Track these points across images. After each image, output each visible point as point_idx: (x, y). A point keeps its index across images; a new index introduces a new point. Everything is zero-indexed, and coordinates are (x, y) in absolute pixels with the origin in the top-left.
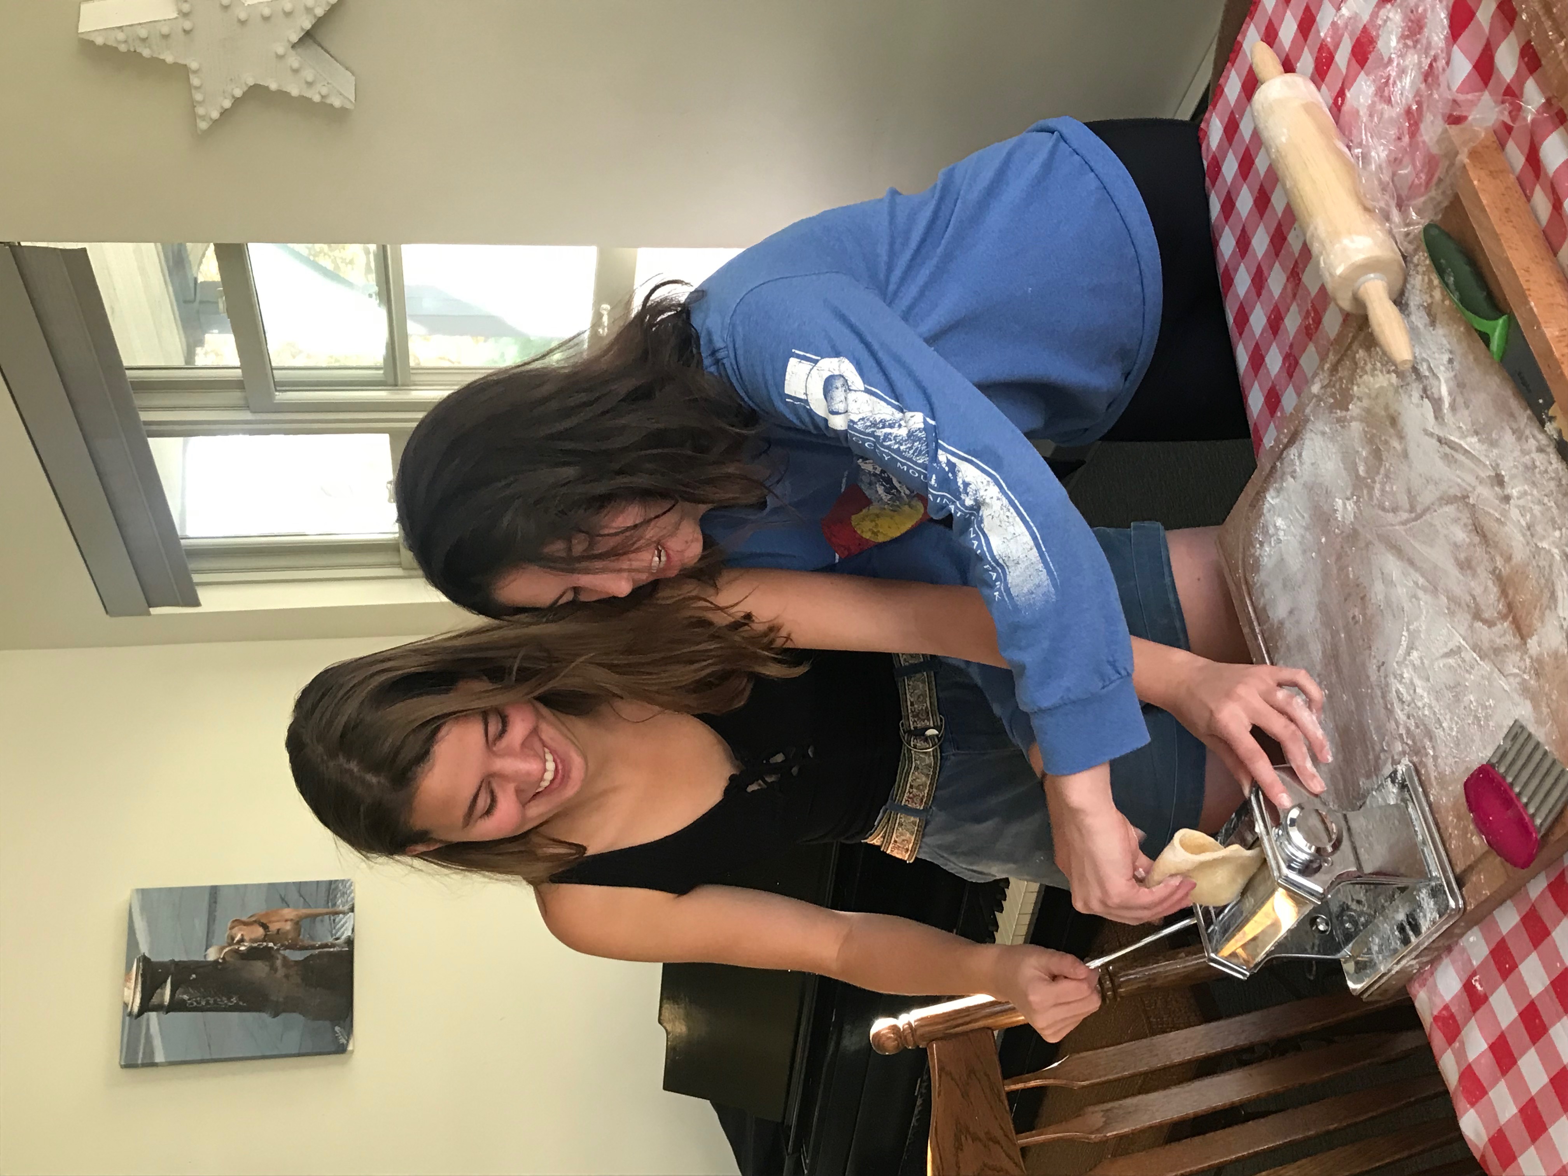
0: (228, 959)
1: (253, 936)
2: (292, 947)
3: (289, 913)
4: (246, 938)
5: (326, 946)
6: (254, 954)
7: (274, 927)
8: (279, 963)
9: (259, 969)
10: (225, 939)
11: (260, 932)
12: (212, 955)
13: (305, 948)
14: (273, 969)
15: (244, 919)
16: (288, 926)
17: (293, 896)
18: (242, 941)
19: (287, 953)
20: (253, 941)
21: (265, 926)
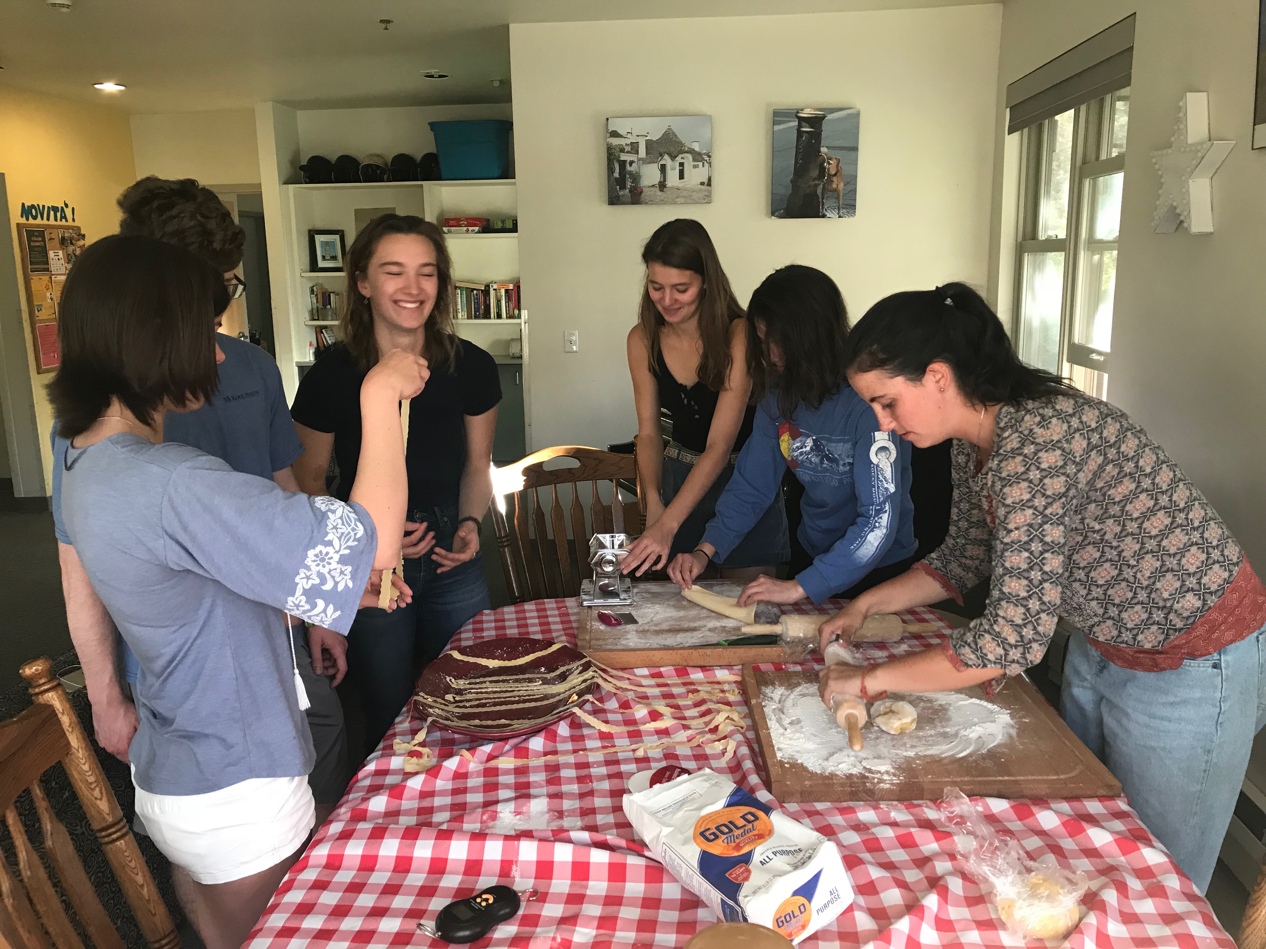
1: (831, 169)
2: (824, 188)
3: (841, 186)
4: (830, 166)
5: (823, 205)
7: (835, 179)
8: (817, 182)
9: (815, 173)
11: (833, 172)
12: (824, 150)
13: (823, 195)
15: (840, 165)
16: (834, 186)
18: (829, 164)
20: (829, 169)
21: (835, 175)
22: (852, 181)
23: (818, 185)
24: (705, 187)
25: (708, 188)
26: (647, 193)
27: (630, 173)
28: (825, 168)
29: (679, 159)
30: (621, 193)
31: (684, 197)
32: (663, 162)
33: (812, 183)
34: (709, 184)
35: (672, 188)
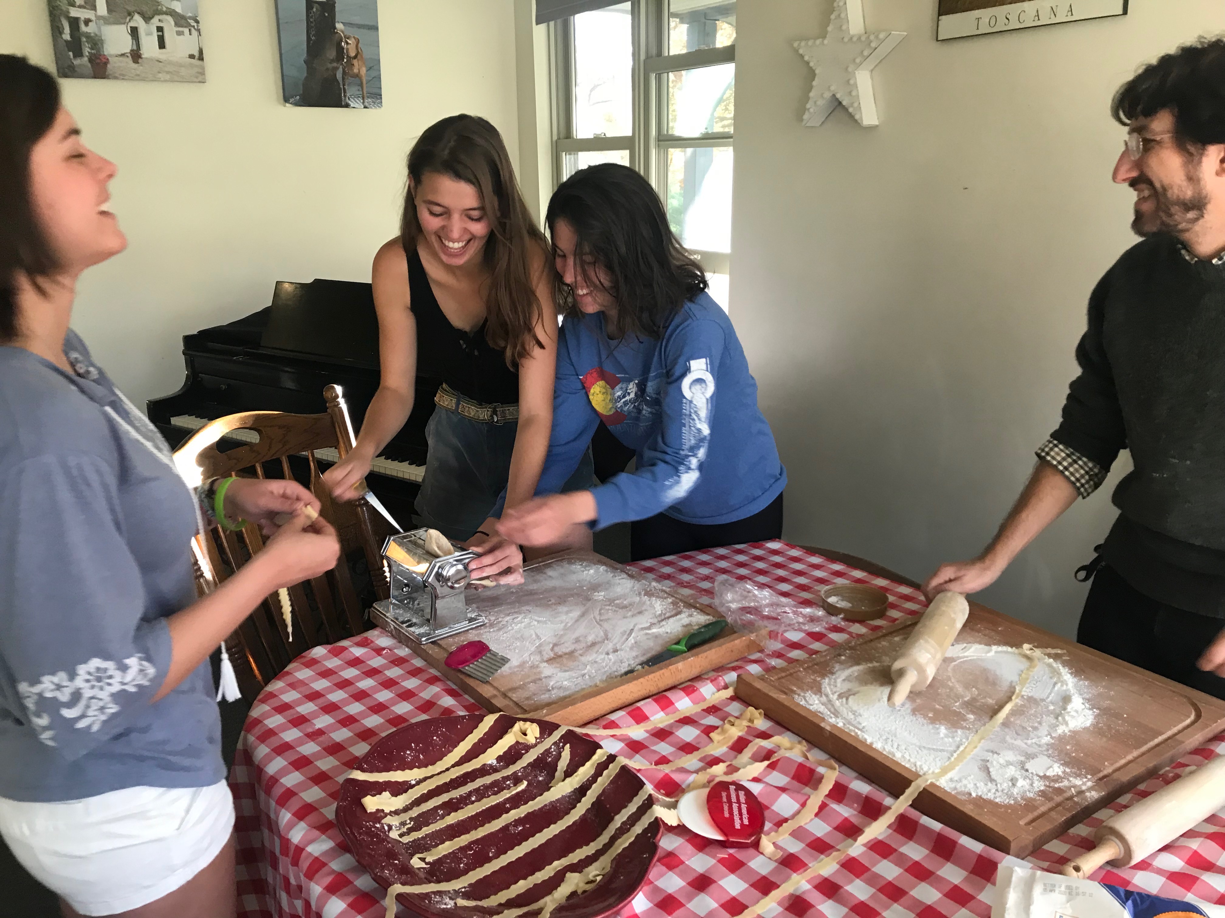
0: (337, 35)
1: (350, 50)
2: (344, 73)
3: (363, 71)
4: (349, 46)
5: (345, 92)
6: (340, 52)
7: (355, 62)
8: (335, 65)
9: (332, 54)
10: (347, 33)
11: (352, 54)
12: (339, 26)
13: (343, 79)
14: (332, 61)
15: (360, 45)
16: (356, 71)
17: (373, 73)
18: (347, 43)
19: (341, 69)
20: (347, 50)
21: (355, 57)
22: (375, 66)
23: (337, 68)
24: (195, 62)
25: (200, 62)
26: (114, 64)
27: (88, 36)
28: (343, 49)
29: (155, 21)
30: (77, 62)
31: (168, 72)
32: (132, 24)
33: (330, 66)
34: (201, 58)
35: (151, 59)
